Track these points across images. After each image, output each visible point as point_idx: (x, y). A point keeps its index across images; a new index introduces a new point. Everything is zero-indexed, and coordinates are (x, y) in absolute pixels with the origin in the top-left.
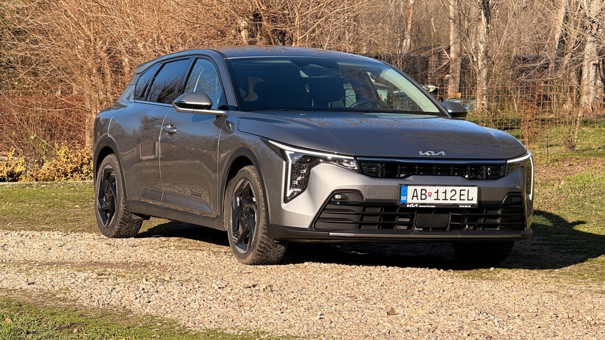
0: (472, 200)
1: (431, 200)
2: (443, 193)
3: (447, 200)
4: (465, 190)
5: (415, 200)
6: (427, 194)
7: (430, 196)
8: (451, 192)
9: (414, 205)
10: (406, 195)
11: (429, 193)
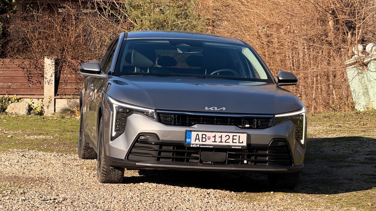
0: (242, 143)
1: (210, 142)
2: (219, 137)
3: (223, 142)
4: (237, 136)
5: (197, 142)
6: (207, 138)
7: (209, 139)
8: (226, 137)
9: (196, 145)
10: (190, 138)
11: (208, 137)
